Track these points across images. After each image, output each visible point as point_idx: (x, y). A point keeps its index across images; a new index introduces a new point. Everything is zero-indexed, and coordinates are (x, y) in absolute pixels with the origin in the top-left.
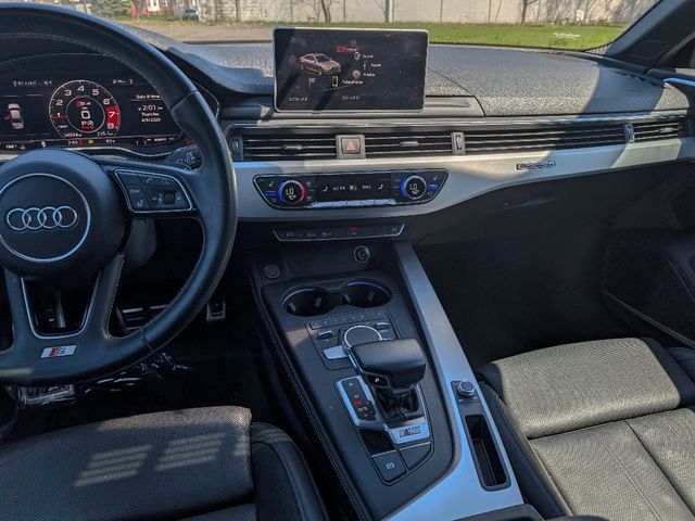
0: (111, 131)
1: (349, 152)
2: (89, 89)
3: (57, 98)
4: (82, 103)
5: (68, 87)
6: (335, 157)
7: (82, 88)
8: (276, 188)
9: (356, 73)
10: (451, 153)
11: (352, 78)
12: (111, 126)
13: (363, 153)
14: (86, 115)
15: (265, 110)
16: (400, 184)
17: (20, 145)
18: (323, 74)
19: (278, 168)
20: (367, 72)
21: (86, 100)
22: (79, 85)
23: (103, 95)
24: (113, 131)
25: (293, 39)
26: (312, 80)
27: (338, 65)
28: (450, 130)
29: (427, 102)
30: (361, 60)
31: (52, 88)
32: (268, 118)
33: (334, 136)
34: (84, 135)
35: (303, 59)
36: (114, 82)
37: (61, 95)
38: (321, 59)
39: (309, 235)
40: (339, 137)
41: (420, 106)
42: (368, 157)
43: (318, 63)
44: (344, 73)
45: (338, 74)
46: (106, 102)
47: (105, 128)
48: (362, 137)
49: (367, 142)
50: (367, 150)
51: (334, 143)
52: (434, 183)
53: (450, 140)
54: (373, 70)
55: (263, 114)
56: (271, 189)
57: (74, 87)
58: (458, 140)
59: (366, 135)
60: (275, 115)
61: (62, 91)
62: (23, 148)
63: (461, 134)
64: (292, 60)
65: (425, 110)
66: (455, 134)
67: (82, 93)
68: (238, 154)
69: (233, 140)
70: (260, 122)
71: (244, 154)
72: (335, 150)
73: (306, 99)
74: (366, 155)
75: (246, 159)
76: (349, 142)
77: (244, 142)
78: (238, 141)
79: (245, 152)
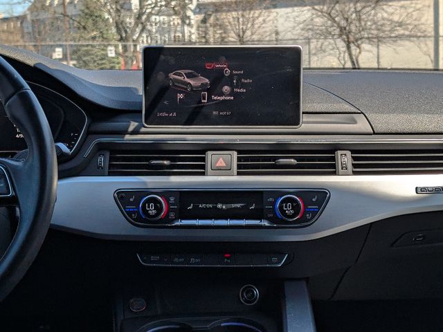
1: (219, 169)
6: (203, 174)
8: (136, 203)
9: (226, 89)
10: (334, 173)
11: (222, 94)
13: (235, 170)
15: (133, 125)
16: (274, 204)
18: (192, 90)
19: (144, 183)
20: (237, 87)
25: (162, 57)
26: (181, 96)
27: (207, 81)
28: (334, 148)
29: (304, 118)
30: (232, 76)
32: (135, 132)
33: (204, 152)
35: (172, 76)
38: (189, 76)
39: (176, 260)
40: (209, 153)
41: (296, 122)
42: (239, 174)
43: (186, 79)
44: (213, 89)
45: (208, 90)
48: (235, 154)
49: (239, 159)
50: (239, 167)
51: (203, 159)
52: (313, 204)
53: (334, 159)
54: (243, 86)
55: (131, 129)
56: (131, 204)
58: (345, 158)
59: (239, 152)
60: (143, 130)
63: (349, 153)
64: (160, 76)
65: (303, 127)
66: (339, 152)
68: (102, 168)
69: (100, 155)
70: (127, 137)
71: (109, 168)
72: (203, 167)
73: (175, 114)
74: (238, 172)
75: (111, 174)
76: (219, 159)
77: (110, 157)
78: (104, 155)
79: (111, 166)
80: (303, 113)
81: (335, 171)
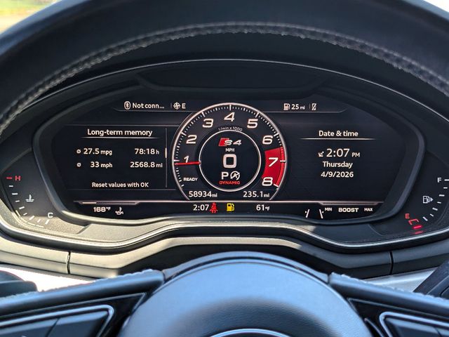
0: (267, 190)
2: (242, 117)
3: (190, 130)
4: (228, 142)
5: (209, 114)
7: (231, 117)
12: (268, 181)
14: (230, 161)
17: (115, 208)
21: (234, 136)
22: (226, 111)
23: (264, 129)
24: (271, 190)
31: (182, 115)
34: (222, 196)
36: (286, 108)
37: (195, 128)
46: (267, 140)
47: (257, 186)
57: (218, 115)
61: (200, 120)
62: (120, 212)
67: (230, 124)
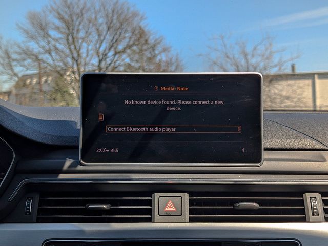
1: (168, 214)
6: (149, 220)
10: (304, 220)
13: (187, 215)
15: (68, 163)
19: (82, 232)
25: (104, 85)
28: (301, 190)
29: (265, 155)
33: (150, 194)
40: (157, 195)
41: (258, 159)
48: (186, 196)
49: (191, 203)
50: (191, 211)
51: (150, 203)
53: (302, 203)
55: (66, 167)
58: (314, 202)
59: (191, 194)
60: (80, 168)
63: (318, 196)
65: (265, 165)
66: (308, 195)
68: (30, 214)
69: (28, 198)
70: (62, 176)
71: (38, 214)
72: (149, 212)
73: (117, 150)
74: (190, 218)
75: (40, 221)
76: (168, 202)
77: (40, 200)
78: (32, 198)
79: (40, 211)
80: (265, 149)
81: (305, 217)
